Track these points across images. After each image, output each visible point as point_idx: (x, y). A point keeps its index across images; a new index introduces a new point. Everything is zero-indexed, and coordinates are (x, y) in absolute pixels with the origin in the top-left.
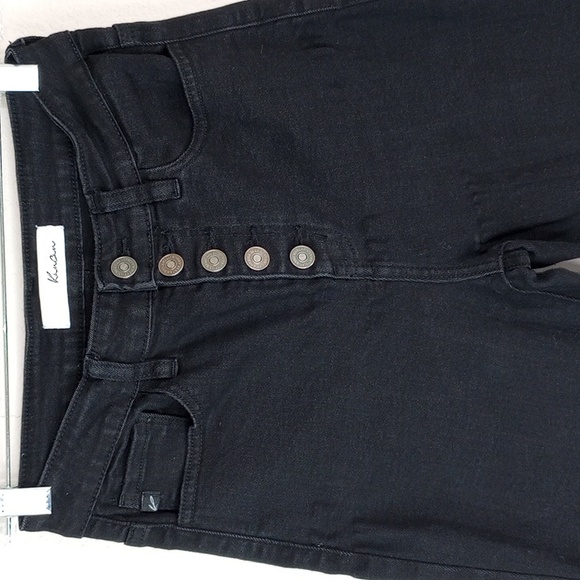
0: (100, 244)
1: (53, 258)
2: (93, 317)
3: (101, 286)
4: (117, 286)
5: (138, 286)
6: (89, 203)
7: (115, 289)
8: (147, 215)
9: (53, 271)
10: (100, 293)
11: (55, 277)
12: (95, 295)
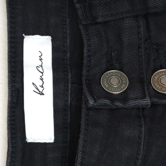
0: (89, 56)
1: (40, 69)
2: (82, 137)
3: (91, 102)
4: (107, 102)
5: (132, 103)
6: (80, 12)
7: (106, 105)
8: (139, 27)
9: (39, 83)
10: (89, 109)
11: (41, 89)
12: (84, 111)
